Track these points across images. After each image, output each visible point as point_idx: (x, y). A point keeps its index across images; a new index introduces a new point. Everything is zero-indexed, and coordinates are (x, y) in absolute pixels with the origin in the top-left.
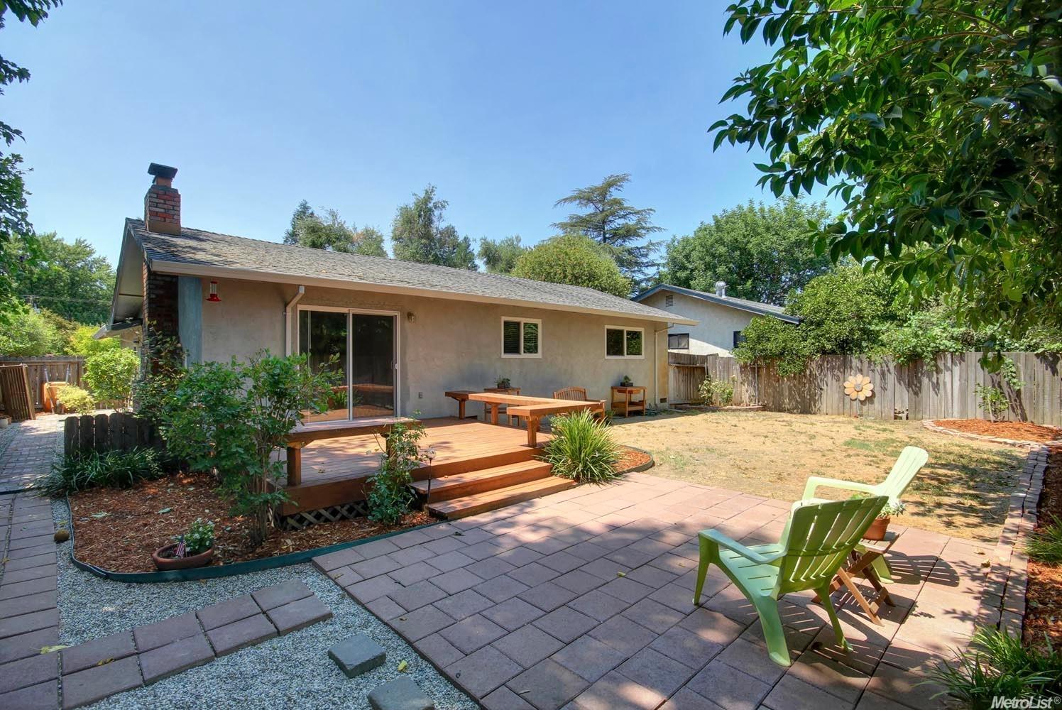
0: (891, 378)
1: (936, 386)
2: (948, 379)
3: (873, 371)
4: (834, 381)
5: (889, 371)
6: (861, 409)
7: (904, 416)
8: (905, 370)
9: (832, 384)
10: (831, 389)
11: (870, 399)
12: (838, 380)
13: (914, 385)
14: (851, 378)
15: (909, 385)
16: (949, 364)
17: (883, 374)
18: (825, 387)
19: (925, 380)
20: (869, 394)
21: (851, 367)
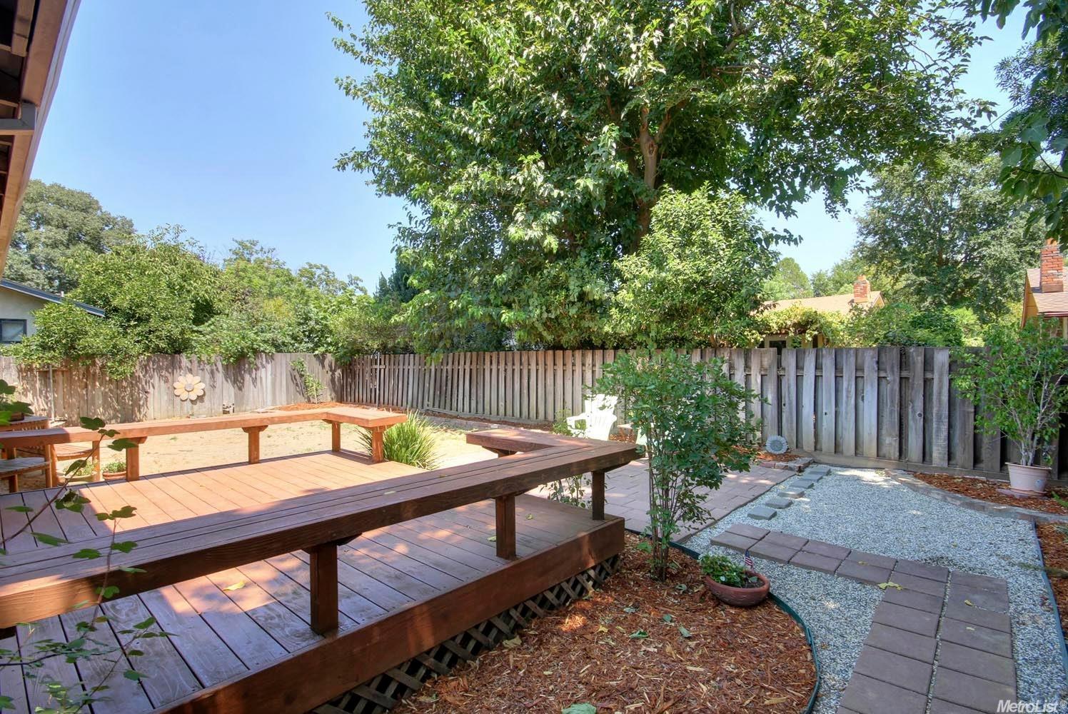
0: (220, 376)
1: (254, 381)
2: (263, 376)
3: (203, 370)
4: (162, 382)
5: (217, 369)
6: (192, 408)
7: (231, 410)
8: (231, 372)
9: (159, 386)
10: (159, 392)
11: (201, 398)
12: (166, 381)
13: (238, 382)
14: (181, 378)
15: (235, 382)
16: (264, 363)
17: (212, 373)
18: (151, 390)
19: (247, 377)
20: (201, 393)
21: (180, 367)
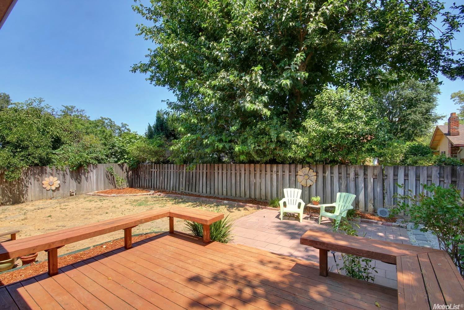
0: (68, 177)
1: (87, 179)
2: (92, 175)
3: (58, 174)
4: (36, 181)
5: (67, 173)
6: (53, 194)
7: (75, 193)
8: (75, 174)
9: (34, 184)
10: (34, 186)
11: (58, 189)
12: (38, 181)
13: (78, 179)
14: (46, 179)
15: (76, 179)
16: (92, 169)
17: (64, 175)
18: (30, 185)
19: (83, 177)
20: (58, 186)
21: (46, 173)
